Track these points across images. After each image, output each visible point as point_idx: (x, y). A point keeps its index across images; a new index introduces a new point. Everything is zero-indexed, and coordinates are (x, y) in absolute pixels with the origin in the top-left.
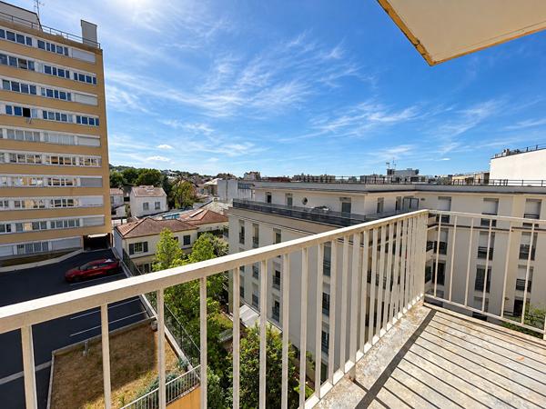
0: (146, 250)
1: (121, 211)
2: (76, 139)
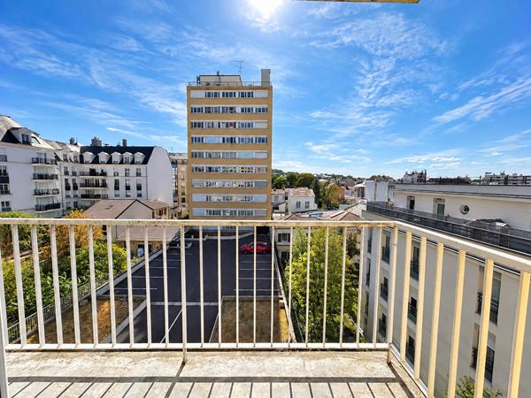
1: (282, 208)
2: (254, 154)
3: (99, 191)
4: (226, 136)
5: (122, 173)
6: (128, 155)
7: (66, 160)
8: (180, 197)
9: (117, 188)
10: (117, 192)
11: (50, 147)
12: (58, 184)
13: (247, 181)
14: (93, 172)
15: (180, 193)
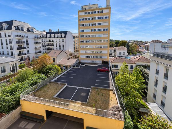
0: (117, 68)
1: (113, 55)
2: (103, 35)
3: (51, 47)
4: (92, 29)
5: (58, 41)
6: (60, 35)
7: (42, 37)
8: (76, 50)
9: (57, 46)
10: (57, 48)
11: (38, 33)
12: (41, 45)
13: (100, 45)
14: (50, 41)
15: (76, 48)
